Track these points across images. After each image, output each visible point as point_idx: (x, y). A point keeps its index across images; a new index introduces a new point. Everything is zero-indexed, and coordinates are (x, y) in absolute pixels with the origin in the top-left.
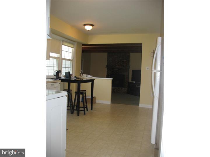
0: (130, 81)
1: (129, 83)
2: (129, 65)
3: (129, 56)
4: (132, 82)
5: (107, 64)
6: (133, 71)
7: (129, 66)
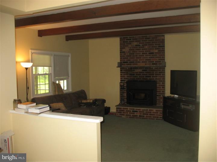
0: (168, 93)
1: (166, 99)
2: (164, 59)
3: (163, 41)
4: (173, 95)
5: (121, 60)
6: (173, 72)
7: (165, 63)
